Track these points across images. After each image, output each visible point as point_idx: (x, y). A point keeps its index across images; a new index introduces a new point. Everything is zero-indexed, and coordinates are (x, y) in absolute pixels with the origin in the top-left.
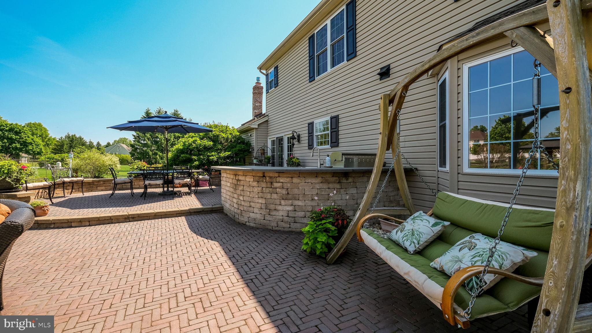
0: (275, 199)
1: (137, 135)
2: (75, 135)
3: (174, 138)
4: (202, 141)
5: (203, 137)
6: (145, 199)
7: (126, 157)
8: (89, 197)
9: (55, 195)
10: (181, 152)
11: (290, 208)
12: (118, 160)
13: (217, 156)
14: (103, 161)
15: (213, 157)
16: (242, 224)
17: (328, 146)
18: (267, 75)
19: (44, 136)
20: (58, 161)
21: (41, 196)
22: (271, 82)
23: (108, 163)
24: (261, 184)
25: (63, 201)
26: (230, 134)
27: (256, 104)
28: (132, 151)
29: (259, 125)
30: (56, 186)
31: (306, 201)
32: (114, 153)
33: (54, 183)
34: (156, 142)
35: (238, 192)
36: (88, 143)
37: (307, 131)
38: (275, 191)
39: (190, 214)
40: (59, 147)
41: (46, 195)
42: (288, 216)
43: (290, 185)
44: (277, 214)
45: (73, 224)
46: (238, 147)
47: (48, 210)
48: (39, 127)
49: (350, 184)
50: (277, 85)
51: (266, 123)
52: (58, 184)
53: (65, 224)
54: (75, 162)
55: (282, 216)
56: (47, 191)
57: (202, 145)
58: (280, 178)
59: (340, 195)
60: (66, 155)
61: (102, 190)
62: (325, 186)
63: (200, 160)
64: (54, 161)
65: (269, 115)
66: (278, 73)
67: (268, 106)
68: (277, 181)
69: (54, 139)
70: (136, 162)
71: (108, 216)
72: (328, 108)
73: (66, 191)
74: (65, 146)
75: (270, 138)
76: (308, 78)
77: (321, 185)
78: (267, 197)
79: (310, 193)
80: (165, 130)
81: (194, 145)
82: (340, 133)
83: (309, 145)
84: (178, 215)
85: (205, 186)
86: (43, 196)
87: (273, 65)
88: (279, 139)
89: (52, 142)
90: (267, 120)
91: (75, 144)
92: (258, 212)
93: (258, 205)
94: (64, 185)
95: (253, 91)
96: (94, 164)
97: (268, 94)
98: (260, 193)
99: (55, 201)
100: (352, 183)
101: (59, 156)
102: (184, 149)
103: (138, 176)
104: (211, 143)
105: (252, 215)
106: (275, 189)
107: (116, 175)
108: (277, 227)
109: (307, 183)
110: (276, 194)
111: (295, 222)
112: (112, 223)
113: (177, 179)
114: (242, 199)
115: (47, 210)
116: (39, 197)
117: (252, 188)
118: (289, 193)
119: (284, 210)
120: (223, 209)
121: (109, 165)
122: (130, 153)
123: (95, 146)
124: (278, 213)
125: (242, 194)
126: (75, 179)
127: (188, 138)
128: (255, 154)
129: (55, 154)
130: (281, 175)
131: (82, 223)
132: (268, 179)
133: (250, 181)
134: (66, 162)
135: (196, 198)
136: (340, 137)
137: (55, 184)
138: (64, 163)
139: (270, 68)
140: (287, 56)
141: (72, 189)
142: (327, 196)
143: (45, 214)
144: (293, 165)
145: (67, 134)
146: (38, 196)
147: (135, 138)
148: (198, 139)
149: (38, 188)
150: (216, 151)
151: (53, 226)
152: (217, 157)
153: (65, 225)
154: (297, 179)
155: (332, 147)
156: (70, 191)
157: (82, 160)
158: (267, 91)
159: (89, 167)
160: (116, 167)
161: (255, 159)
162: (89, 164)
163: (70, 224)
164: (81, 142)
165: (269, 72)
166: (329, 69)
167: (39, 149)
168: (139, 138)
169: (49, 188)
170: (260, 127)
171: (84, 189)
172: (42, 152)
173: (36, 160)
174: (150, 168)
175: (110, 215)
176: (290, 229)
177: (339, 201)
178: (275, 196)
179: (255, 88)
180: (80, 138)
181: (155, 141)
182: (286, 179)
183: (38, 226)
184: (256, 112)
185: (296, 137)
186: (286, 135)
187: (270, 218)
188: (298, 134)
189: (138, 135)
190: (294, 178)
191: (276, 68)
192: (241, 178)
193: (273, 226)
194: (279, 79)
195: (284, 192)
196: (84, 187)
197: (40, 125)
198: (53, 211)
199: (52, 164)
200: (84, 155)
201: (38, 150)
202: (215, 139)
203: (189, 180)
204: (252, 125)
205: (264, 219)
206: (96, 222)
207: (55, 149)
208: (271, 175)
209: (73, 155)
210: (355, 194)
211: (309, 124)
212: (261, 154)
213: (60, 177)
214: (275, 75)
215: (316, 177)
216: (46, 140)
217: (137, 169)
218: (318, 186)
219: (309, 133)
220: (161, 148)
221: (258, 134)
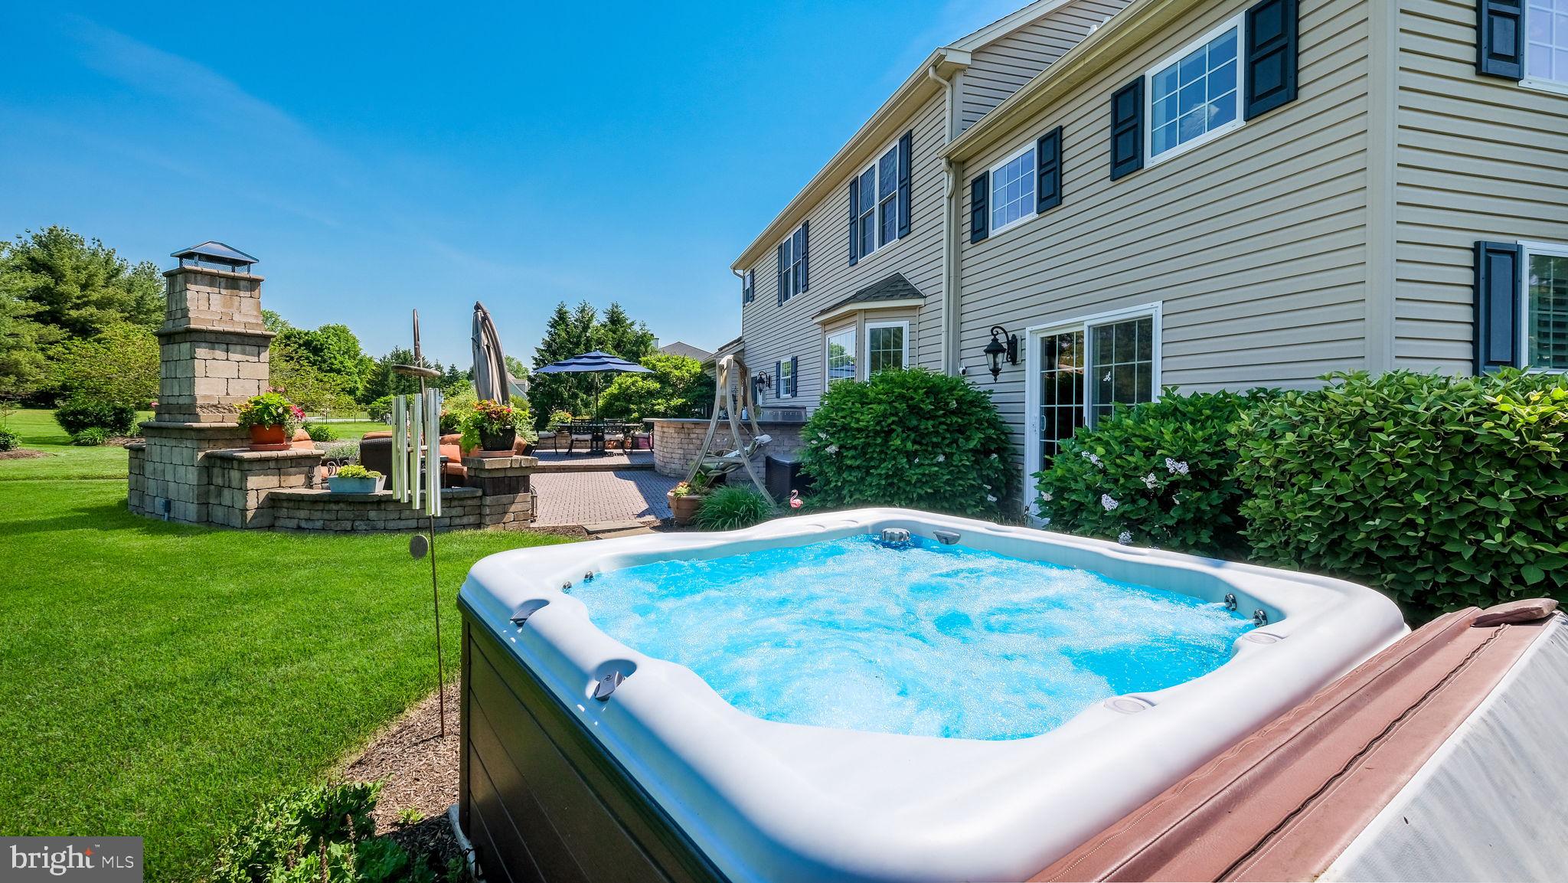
1: (541, 358)
13: (664, 404)
19: (351, 352)
24: (681, 435)
26: (688, 371)
28: (531, 389)
39: (619, 468)
46: (698, 390)
48: (342, 336)
50: (752, 298)
51: (742, 353)
57: (645, 388)
65: (745, 341)
66: (754, 281)
69: (370, 360)
74: (391, 378)
78: (685, 448)
82: (798, 378)
83: (777, 392)
84: (606, 469)
85: (645, 447)
89: (367, 366)
90: (743, 349)
98: (680, 444)
105: (671, 464)
110: (692, 445)
114: (667, 452)
120: (654, 467)
122: (528, 393)
132: (686, 430)
136: (798, 384)
147: (537, 364)
155: (792, 396)
188: (768, 377)
202: (664, 379)
207: (373, 381)
208: (689, 426)
214: (751, 283)
216: (356, 362)
219: (777, 376)
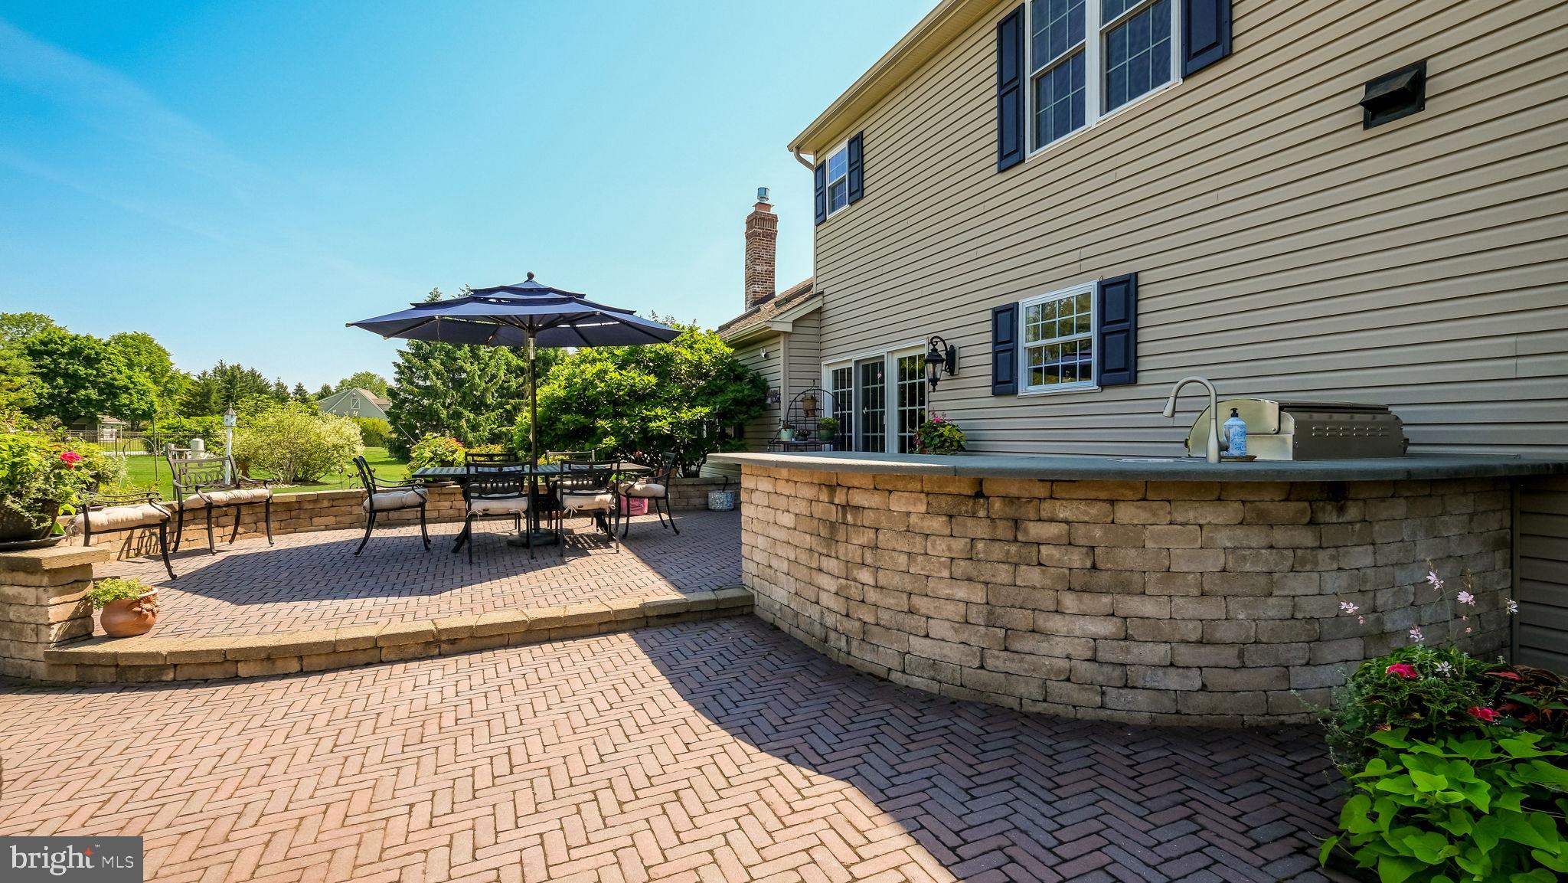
0: (1034, 588)
1: (407, 364)
2: (238, 367)
3: (507, 370)
4: (624, 372)
5: (623, 361)
6: (471, 563)
7: (374, 424)
8: (289, 552)
9: (183, 547)
10: (560, 405)
11: (1103, 628)
12: (358, 432)
13: (670, 420)
14: (318, 435)
15: (659, 424)
16: (870, 674)
17: (1091, 384)
18: (820, 170)
19: (159, 371)
20: (196, 434)
21: (139, 550)
22: (833, 188)
23: (331, 440)
24: (965, 525)
25: (208, 567)
26: (708, 351)
27: (758, 268)
28: (393, 407)
29: (795, 323)
30: (186, 517)
31: (1177, 601)
32: (346, 413)
33: (181, 505)
34: (458, 384)
35: (852, 552)
36: (273, 389)
37: (989, 337)
38: (1034, 554)
39: (644, 623)
40: (199, 399)
41: (156, 544)
42: (1093, 660)
43: (1105, 533)
44: (1044, 647)
45: (243, 670)
46: (732, 392)
47: (154, 614)
48: (143, 346)
49: (1353, 531)
50: (857, 193)
51: (816, 317)
52: (192, 510)
53: (214, 668)
54: (239, 439)
55: (1069, 657)
56: (157, 531)
57: (626, 387)
58: (1058, 503)
59: (1315, 576)
60: (217, 418)
61: (327, 528)
62: (1256, 537)
63: (619, 432)
64: (186, 436)
65: (826, 292)
66: (863, 156)
67: (820, 265)
68: (1044, 514)
69: (185, 377)
70: (430, 437)
71: (365, 639)
72: (1086, 253)
73: (217, 532)
74: (214, 397)
75: (828, 365)
76: (995, 158)
77: (1239, 532)
78: (993, 579)
79: (1193, 567)
80: (526, 333)
81: (602, 385)
82: (1143, 335)
83: (996, 382)
84: (604, 628)
85: (639, 512)
86: (144, 549)
87: (846, 133)
88: (866, 367)
89: (180, 385)
90: (820, 308)
91: (241, 391)
92: (949, 634)
93: (952, 610)
94: (209, 513)
95: (748, 229)
96: (293, 444)
97: (820, 227)
98: (962, 563)
99: (183, 567)
100: (1358, 526)
101: (198, 421)
102: (570, 398)
103: (435, 481)
104: (652, 379)
105: (918, 644)
106: (1035, 548)
107: (373, 482)
108: (1045, 701)
109: (1181, 524)
110: (1037, 569)
111: (1125, 686)
112: (381, 663)
113: (571, 494)
114: (871, 582)
115: (150, 614)
116: (132, 553)
117: (918, 539)
118: (1100, 565)
119: (1077, 633)
120: (753, 605)
121: (334, 446)
122: (388, 413)
123: (292, 395)
124: (1045, 644)
125: (869, 560)
126: (244, 493)
127: (581, 362)
128: (782, 414)
129: (188, 416)
130: (1059, 491)
131: (273, 663)
132: (997, 505)
133: (908, 514)
134: (217, 439)
135: (637, 559)
136: (1143, 349)
137: (181, 511)
138: (211, 440)
139: (835, 141)
140: (903, 96)
141: (237, 524)
142: (1263, 581)
143: (142, 626)
144: (941, 447)
145: (219, 365)
146: (128, 551)
148: (611, 367)
149: (130, 526)
150: (665, 405)
151: (170, 676)
152: (670, 423)
153: (215, 673)
154: (1137, 507)
155: (1102, 385)
156: (230, 529)
157: (262, 431)
158: (821, 218)
159: (278, 453)
160: (354, 452)
161: (786, 427)
162: (279, 444)
163: (230, 669)
164: (254, 385)
165: (829, 156)
166: (1093, 115)
167: (146, 403)
168: (412, 372)
169: (163, 523)
170: (799, 330)
171: (272, 525)
172: (155, 411)
173: (139, 433)
174: (475, 458)
175: (372, 631)
176: (1104, 714)
177: (1312, 600)
178: (1032, 576)
179: (751, 221)
180: (253, 373)
181: (453, 380)
182: (1083, 507)
183: (119, 675)
184: (758, 290)
185: (944, 357)
186: (892, 352)
187: (1008, 664)
188: (948, 347)
189: (409, 363)
190: (1121, 505)
191: (857, 144)
192: (858, 499)
193: (1026, 695)
194: (866, 176)
195: (1076, 559)
196: (272, 517)
197: (145, 340)
198: (173, 610)
199: (179, 444)
200: (265, 419)
201: (145, 407)
202: (662, 367)
203: (609, 497)
204: (775, 324)
205: (982, 667)
206: (323, 657)
207: (189, 403)
208: (1014, 490)
209: (235, 420)
210: (1368, 571)
211: (997, 312)
212: (807, 411)
213: (197, 488)
214: (850, 165)
215: (1219, 499)
216: (165, 380)
217: (431, 459)
218: (1224, 538)
219: (996, 342)
220: (470, 399)
221: (793, 352)
